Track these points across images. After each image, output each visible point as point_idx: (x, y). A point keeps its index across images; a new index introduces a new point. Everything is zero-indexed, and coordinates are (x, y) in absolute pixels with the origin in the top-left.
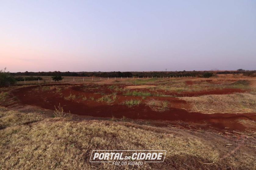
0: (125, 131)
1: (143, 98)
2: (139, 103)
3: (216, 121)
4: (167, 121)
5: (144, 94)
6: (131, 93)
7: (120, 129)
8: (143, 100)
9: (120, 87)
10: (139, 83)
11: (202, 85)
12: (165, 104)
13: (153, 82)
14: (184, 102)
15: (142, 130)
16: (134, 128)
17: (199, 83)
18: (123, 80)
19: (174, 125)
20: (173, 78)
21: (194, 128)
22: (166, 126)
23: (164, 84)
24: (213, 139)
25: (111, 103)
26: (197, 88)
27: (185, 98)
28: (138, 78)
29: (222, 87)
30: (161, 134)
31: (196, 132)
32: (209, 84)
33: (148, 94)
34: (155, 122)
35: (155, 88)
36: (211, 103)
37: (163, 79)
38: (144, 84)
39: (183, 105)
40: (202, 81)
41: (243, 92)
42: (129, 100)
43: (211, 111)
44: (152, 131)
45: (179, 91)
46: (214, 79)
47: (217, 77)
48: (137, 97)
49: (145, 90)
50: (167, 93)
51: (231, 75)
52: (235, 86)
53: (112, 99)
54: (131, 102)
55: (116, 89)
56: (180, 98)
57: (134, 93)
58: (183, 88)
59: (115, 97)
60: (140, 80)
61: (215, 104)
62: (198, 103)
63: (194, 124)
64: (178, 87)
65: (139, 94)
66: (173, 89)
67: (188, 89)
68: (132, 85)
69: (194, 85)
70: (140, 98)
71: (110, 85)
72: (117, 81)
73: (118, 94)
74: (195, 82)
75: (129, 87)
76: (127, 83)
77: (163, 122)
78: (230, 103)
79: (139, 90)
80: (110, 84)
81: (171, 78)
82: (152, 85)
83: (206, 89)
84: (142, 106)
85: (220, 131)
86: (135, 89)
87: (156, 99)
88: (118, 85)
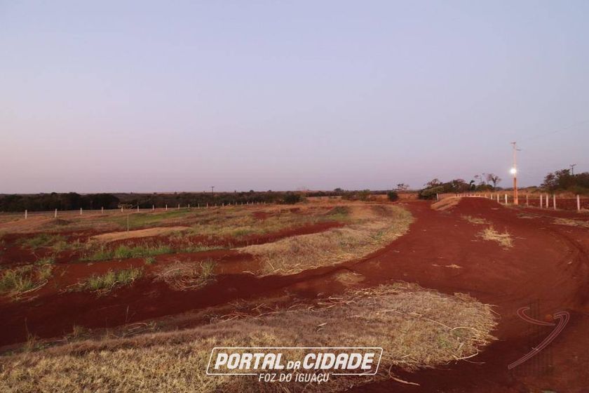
0: (67, 370)
1: (148, 261)
2: (133, 276)
3: (303, 286)
4: (209, 309)
5: (152, 250)
6: (108, 253)
7: (47, 372)
8: (147, 267)
9: (70, 240)
10: (140, 223)
11: (282, 218)
12: (207, 269)
13: (180, 219)
14: (248, 257)
15: (131, 352)
16: (104, 354)
17: (279, 215)
18: (84, 217)
19: (226, 314)
20: (229, 207)
21: (266, 311)
22: (207, 321)
23: (207, 222)
24: (297, 323)
25: (28, 294)
26: (274, 225)
27: (250, 249)
28: (138, 211)
29: (314, 220)
30: (185, 347)
31: (269, 318)
32: (295, 217)
33: (162, 249)
34: (181, 318)
35: (183, 233)
36: (296, 251)
37: (206, 210)
38: (153, 226)
39: (246, 263)
40: (283, 211)
41: (342, 226)
42: (102, 273)
43: (297, 268)
44: (163, 343)
45: (239, 234)
46: (302, 207)
47: (307, 202)
48: (128, 262)
49: (156, 240)
50: (214, 241)
51: (327, 198)
52: (331, 218)
53: (35, 281)
54: (109, 279)
55: (57, 247)
56: (240, 250)
57: (120, 253)
58: (248, 228)
59: (48, 271)
60: (143, 215)
61: (303, 254)
62: (274, 255)
63: (265, 302)
64: (237, 225)
65: (136, 252)
66: (227, 230)
67: (259, 230)
68: (117, 230)
69: (269, 219)
70: (138, 262)
71: (31, 236)
72: (60, 222)
73: (58, 261)
74: (271, 214)
75: (106, 235)
76: (98, 225)
77: (201, 314)
78: (324, 248)
79: (137, 241)
80: (31, 231)
81: (223, 207)
82: (177, 225)
83: (289, 225)
84: (144, 284)
85: (309, 303)
86: (124, 242)
87: (183, 260)
88: (64, 233)
